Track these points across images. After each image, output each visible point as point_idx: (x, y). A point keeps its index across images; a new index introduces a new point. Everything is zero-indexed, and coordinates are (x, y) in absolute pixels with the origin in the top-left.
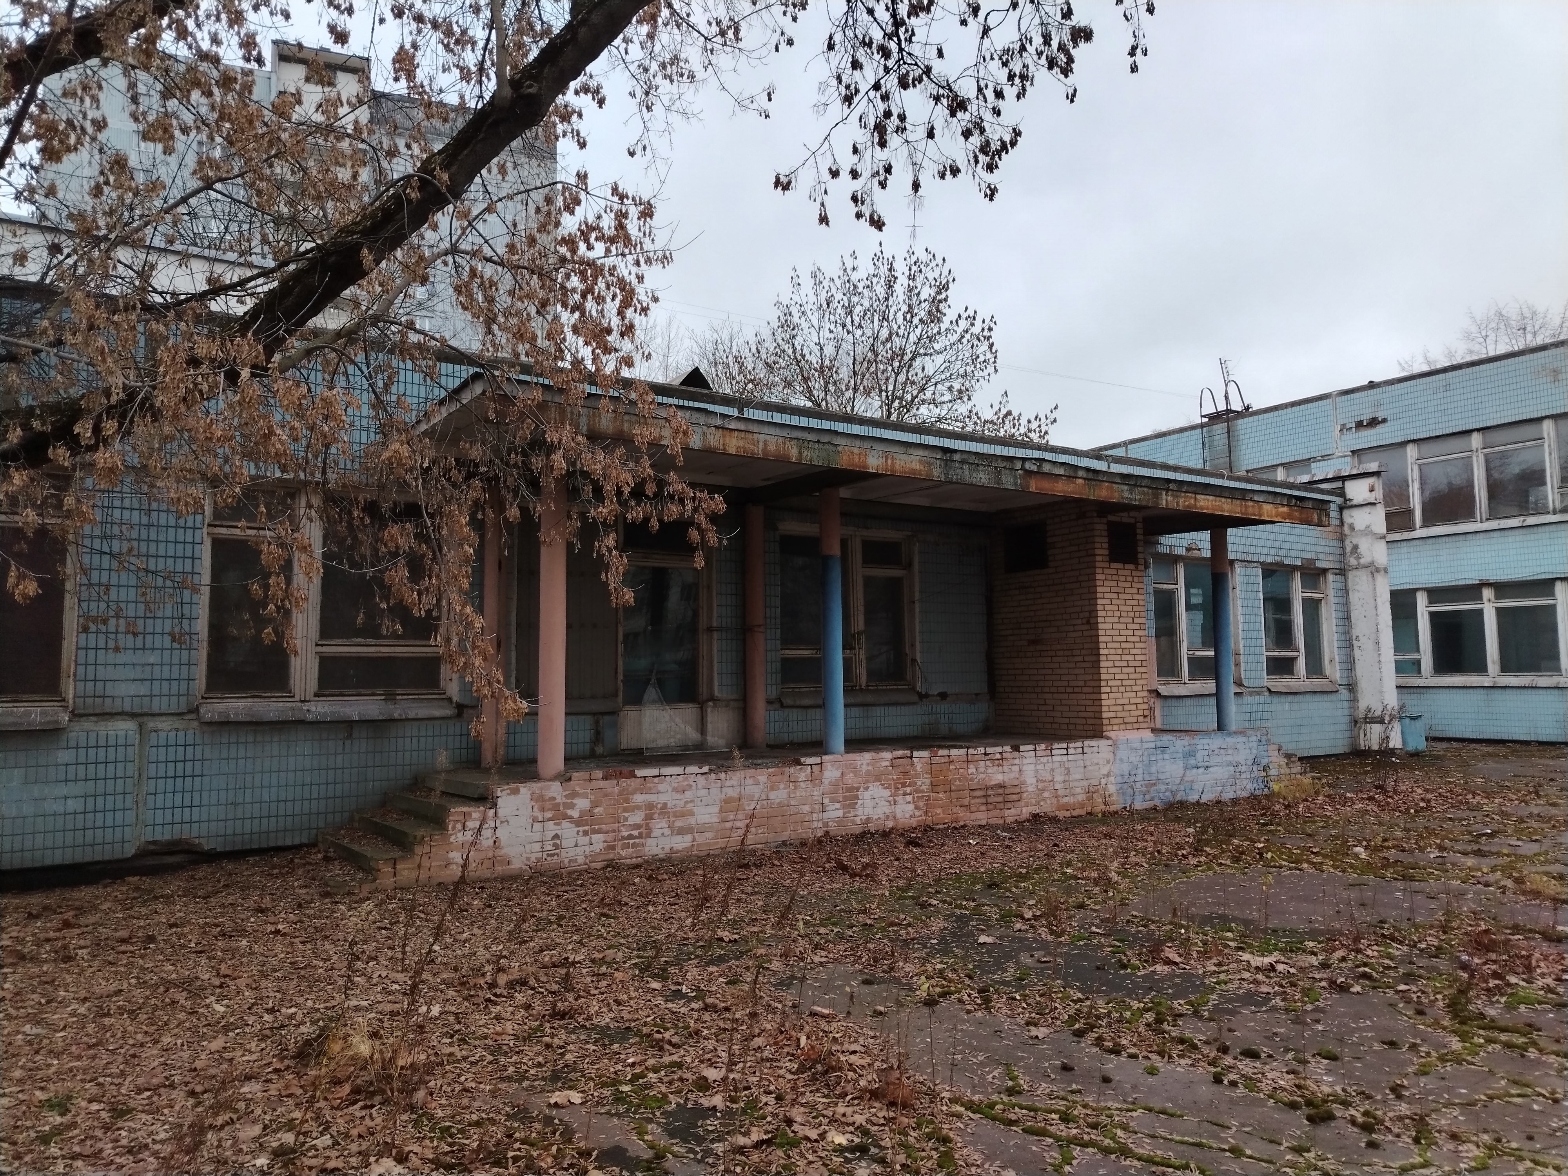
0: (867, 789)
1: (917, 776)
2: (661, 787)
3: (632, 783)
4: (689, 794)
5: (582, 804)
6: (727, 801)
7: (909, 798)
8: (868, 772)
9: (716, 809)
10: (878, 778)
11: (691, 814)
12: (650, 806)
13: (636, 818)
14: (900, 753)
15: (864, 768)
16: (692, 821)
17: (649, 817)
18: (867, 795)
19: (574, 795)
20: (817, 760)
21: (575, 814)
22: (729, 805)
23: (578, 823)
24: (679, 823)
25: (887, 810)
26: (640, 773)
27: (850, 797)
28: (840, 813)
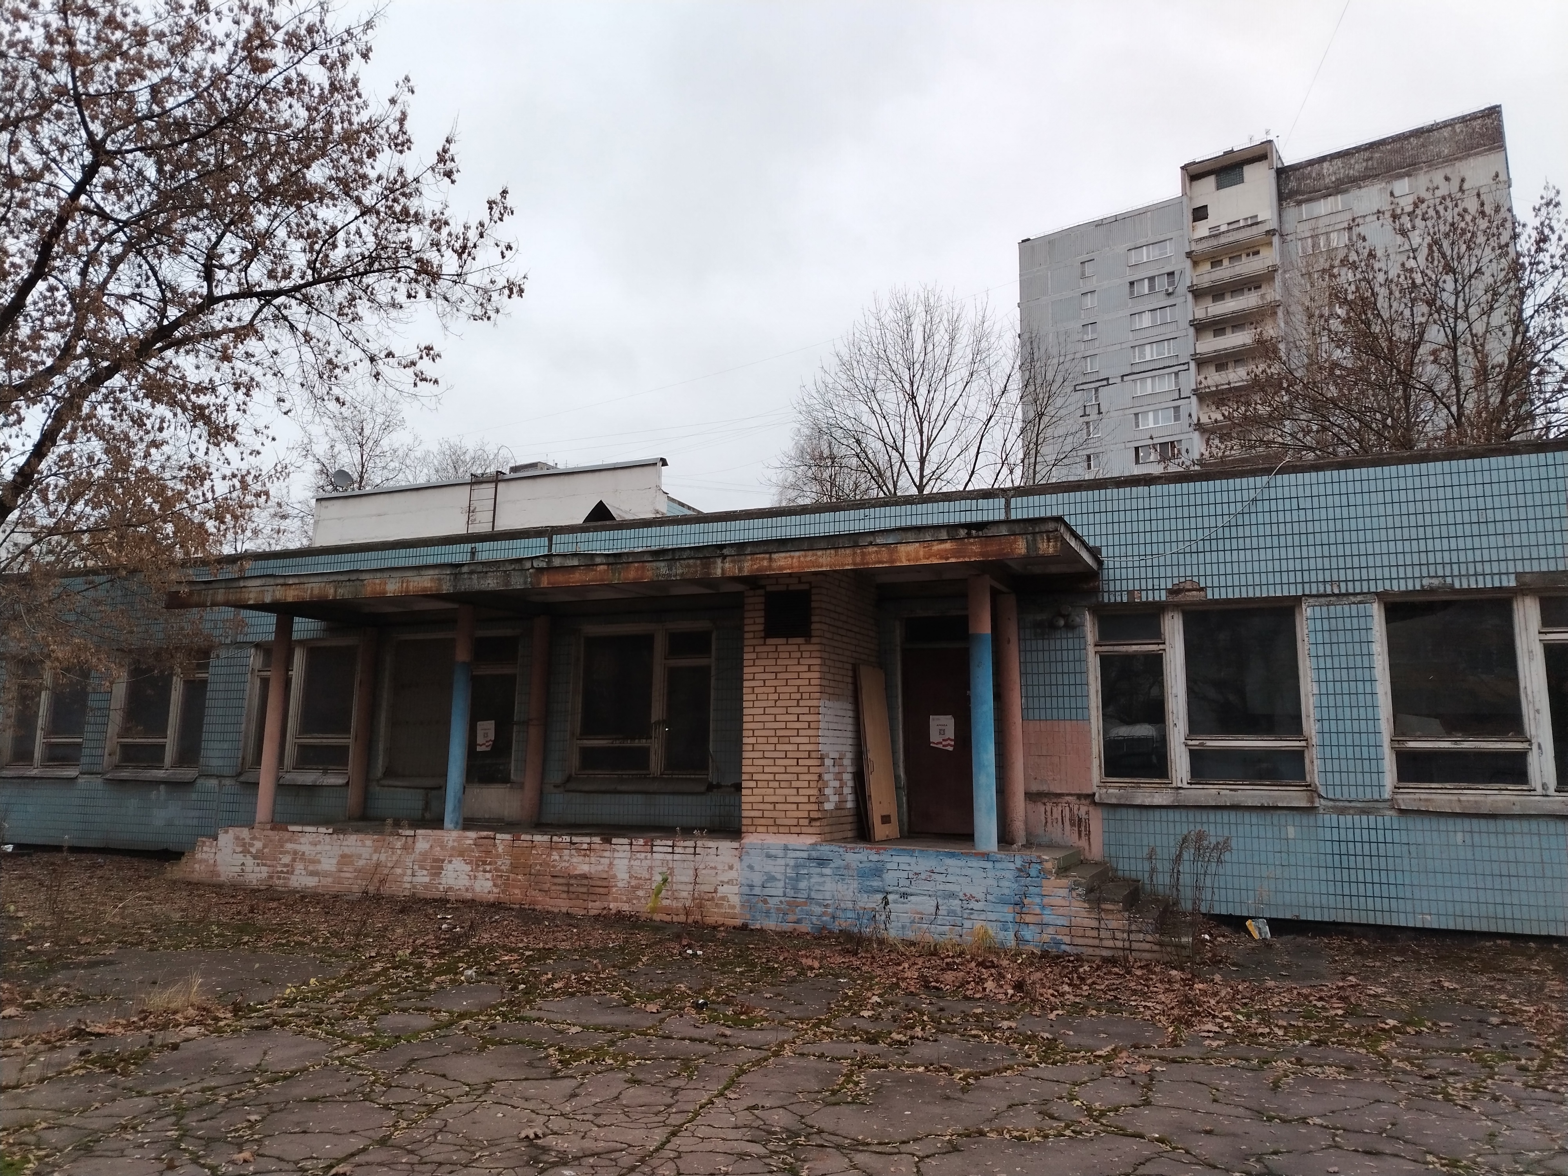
0: (450, 862)
1: (498, 856)
2: (302, 840)
3: (287, 835)
4: (319, 848)
5: (258, 845)
6: (343, 856)
7: (488, 875)
8: (453, 848)
9: (335, 861)
10: (461, 854)
11: (319, 862)
12: (295, 853)
13: (286, 859)
14: (485, 834)
15: (450, 844)
16: (319, 867)
17: (294, 860)
18: (450, 867)
19: (254, 838)
20: (412, 833)
21: (253, 850)
22: (345, 859)
23: (255, 858)
24: (311, 868)
25: (467, 883)
26: (291, 828)
27: (437, 868)
28: (427, 879)
